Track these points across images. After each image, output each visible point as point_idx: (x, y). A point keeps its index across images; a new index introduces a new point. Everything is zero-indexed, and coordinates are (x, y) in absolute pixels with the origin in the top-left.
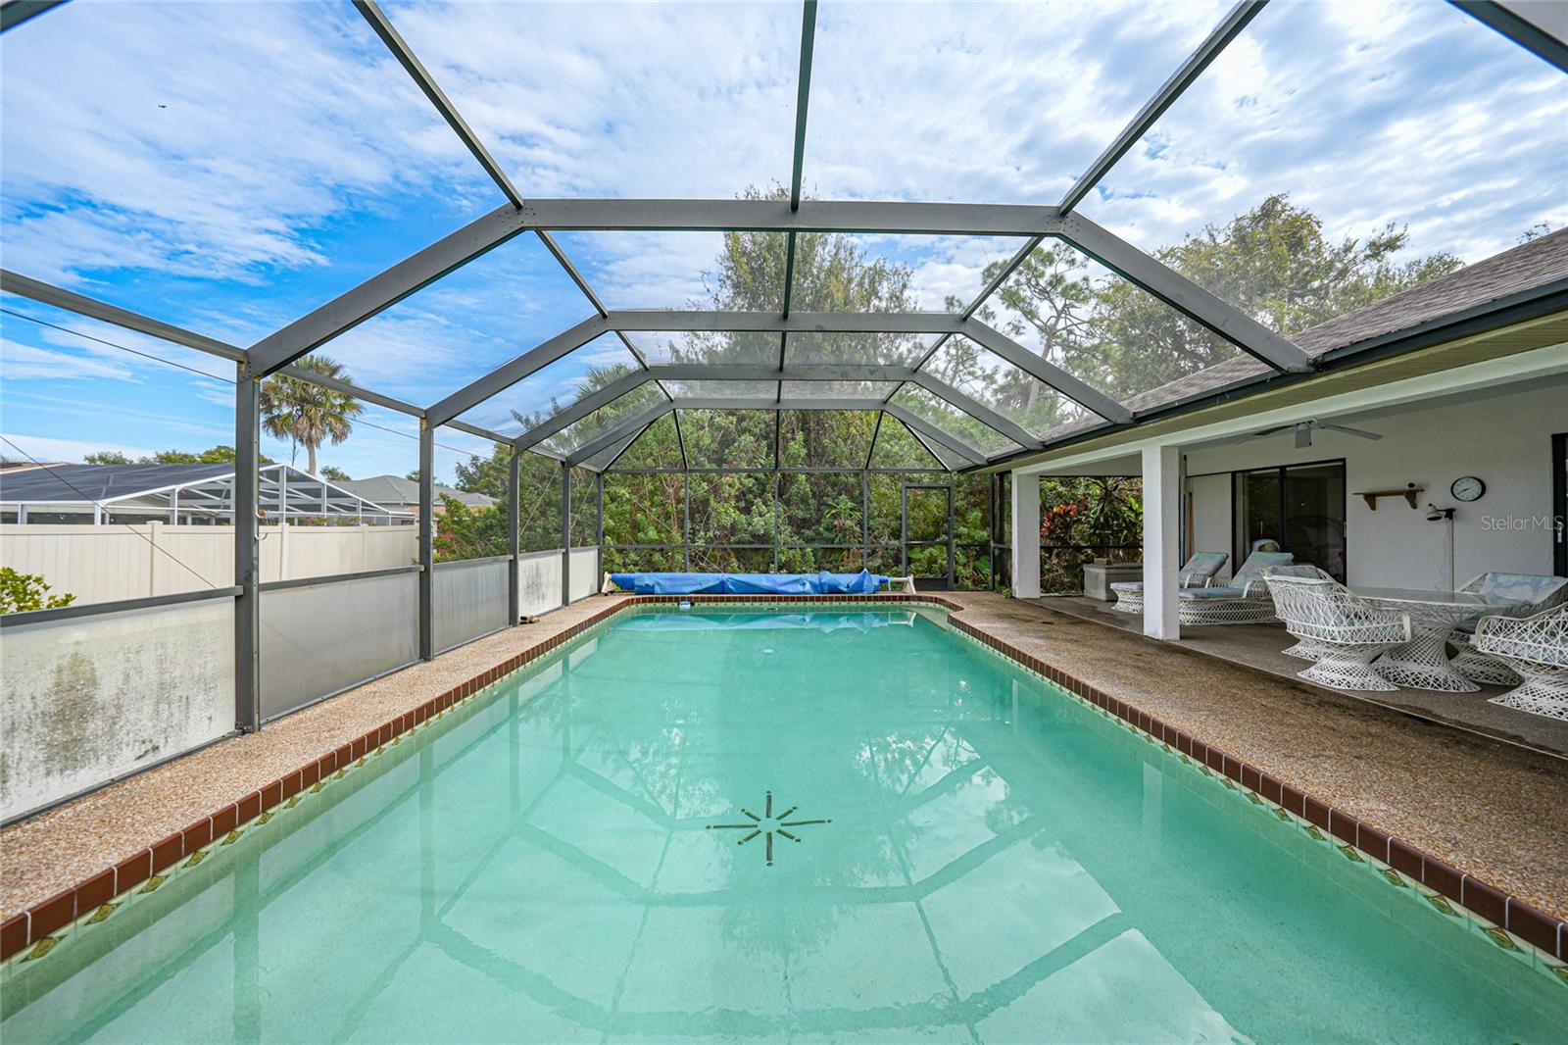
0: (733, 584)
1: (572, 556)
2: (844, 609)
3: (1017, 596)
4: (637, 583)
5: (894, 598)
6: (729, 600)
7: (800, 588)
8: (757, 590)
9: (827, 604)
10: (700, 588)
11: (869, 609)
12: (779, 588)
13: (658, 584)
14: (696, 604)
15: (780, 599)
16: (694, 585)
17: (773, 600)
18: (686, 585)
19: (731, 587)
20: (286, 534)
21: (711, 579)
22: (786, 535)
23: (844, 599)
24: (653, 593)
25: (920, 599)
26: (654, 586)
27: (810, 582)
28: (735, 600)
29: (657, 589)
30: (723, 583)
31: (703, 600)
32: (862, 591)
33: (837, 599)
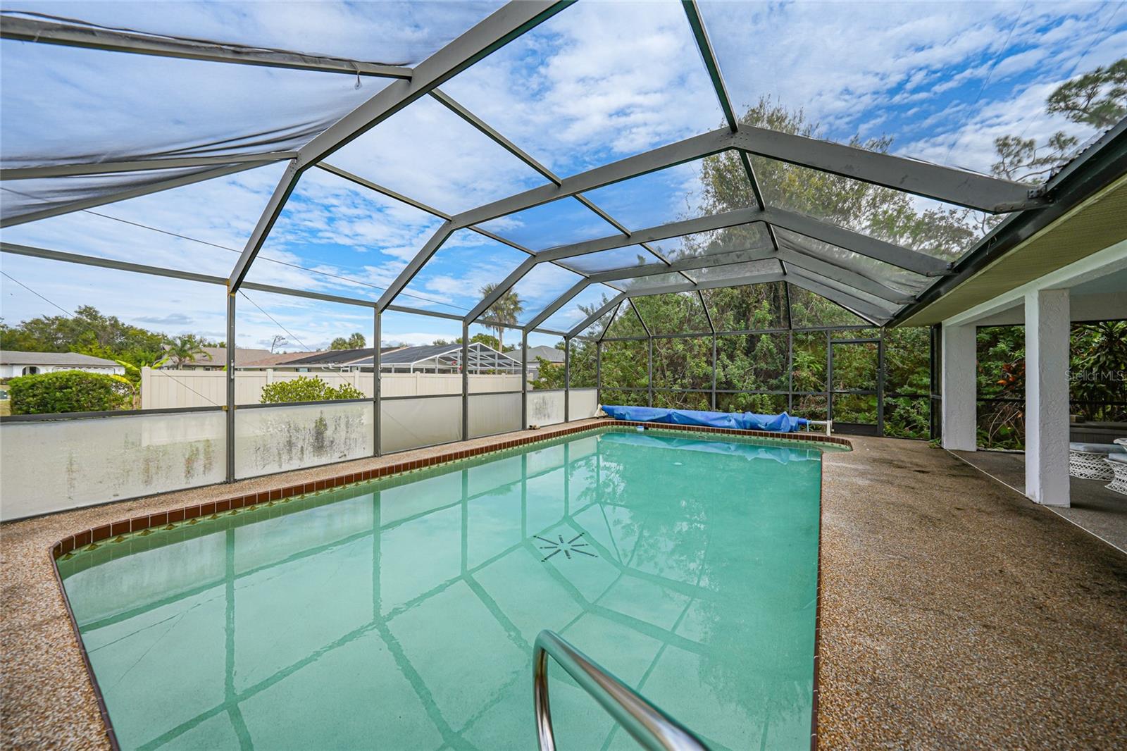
0: (677, 417)
1: (571, 393)
2: (761, 442)
3: (944, 447)
4: (616, 412)
5: (814, 438)
6: (675, 428)
7: (726, 423)
8: (695, 423)
9: (747, 437)
10: (654, 418)
11: (784, 445)
12: (710, 423)
13: (628, 413)
14: (650, 429)
15: (708, 431)
16: (650, 416)
17: (703, 430)
18: (645, 416)
19: (675, 419)
20: (418, 376)
21: (661, 412)
23: (761, 435)
24: (624, 419)
25: (833, 440)
26: (625, 415)
27: (735, 419)
28: (679, 428)
29: (627, 417)
30: (669, 416)
31: (654, 426)
32: (780, 430)
33: (755, 434)
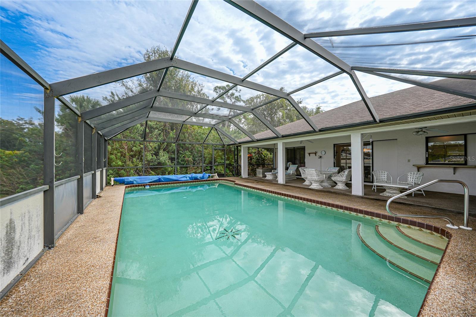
0: (163, 179)
1: (104, 171)
2: (199, 184)
3: (243, 177)
4: (126, 180)
5: (212, 180)
6: (163, 184)
7: (186, 179)
8: (172, 180)
9: (194, 183)
10: (152, 181)
11: (206, 184)
12: (179, 179)
13: (135, 180)
14: (151, 186)
15: (180, 183)
16: (149, 180)
17: (178, 183)
18: (146, 180)
19: (162, 180)
21: (156, 178)
22: (168, 162)
23: (199, 181)
24: (133, 184)
25: (220, 180)
26: (133, 181)
27: (188, 177)
28: (165, 184)
29: (135, 182)
30: (160, 179)
31: (153, 185)
32: (204, 179)
33: (198, 181)
